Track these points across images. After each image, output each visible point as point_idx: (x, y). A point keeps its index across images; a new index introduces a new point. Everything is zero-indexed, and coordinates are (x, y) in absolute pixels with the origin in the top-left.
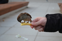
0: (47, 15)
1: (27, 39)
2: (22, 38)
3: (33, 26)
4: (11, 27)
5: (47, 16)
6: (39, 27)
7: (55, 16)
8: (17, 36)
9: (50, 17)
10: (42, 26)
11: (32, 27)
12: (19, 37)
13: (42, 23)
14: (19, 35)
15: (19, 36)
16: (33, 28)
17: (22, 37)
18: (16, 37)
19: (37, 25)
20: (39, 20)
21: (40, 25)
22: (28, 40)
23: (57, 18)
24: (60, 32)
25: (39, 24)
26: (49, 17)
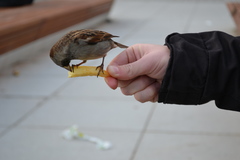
0: (169, 36)
1: (106, 145)
2: (87, 141)
3: (116, 79)
4: (46, 99)
5: (171, 40)
6: (140, 83)
7: (201, 40)
8: (67, 133)
9: (184, 46)
10: (152, 82)
11: (113, 82)
12: (75, 138)
13: (152, 66)
14: (75, 127)
15: (76, 133)
16: (114, 88)
17: (86, 137)
18: (64, 138)
19: (130, 76)
20: (138, 57)
21: (144, 77)
22: (109, 149)
23: (210, 49)
24: (220, 105)
25: (141, 72)
26: (179, 44)
